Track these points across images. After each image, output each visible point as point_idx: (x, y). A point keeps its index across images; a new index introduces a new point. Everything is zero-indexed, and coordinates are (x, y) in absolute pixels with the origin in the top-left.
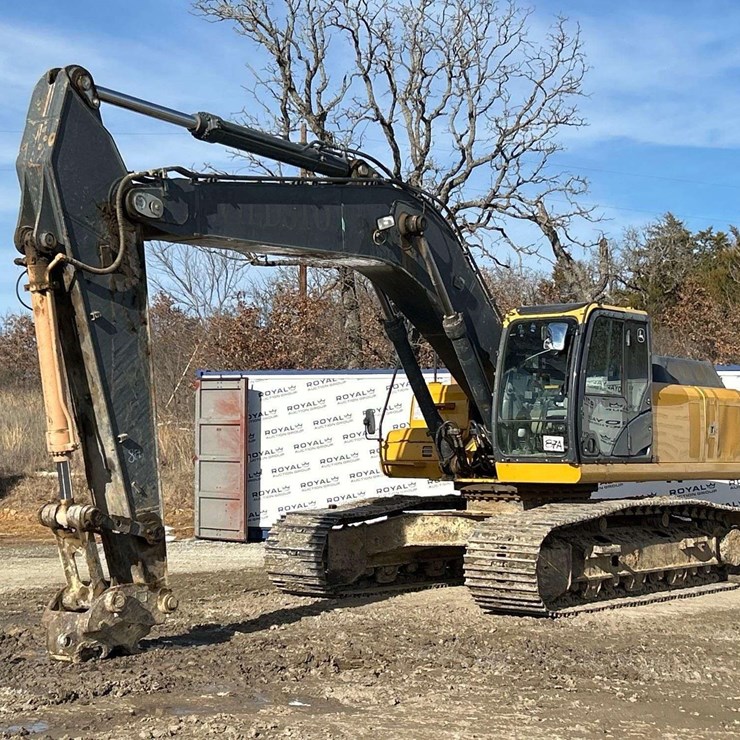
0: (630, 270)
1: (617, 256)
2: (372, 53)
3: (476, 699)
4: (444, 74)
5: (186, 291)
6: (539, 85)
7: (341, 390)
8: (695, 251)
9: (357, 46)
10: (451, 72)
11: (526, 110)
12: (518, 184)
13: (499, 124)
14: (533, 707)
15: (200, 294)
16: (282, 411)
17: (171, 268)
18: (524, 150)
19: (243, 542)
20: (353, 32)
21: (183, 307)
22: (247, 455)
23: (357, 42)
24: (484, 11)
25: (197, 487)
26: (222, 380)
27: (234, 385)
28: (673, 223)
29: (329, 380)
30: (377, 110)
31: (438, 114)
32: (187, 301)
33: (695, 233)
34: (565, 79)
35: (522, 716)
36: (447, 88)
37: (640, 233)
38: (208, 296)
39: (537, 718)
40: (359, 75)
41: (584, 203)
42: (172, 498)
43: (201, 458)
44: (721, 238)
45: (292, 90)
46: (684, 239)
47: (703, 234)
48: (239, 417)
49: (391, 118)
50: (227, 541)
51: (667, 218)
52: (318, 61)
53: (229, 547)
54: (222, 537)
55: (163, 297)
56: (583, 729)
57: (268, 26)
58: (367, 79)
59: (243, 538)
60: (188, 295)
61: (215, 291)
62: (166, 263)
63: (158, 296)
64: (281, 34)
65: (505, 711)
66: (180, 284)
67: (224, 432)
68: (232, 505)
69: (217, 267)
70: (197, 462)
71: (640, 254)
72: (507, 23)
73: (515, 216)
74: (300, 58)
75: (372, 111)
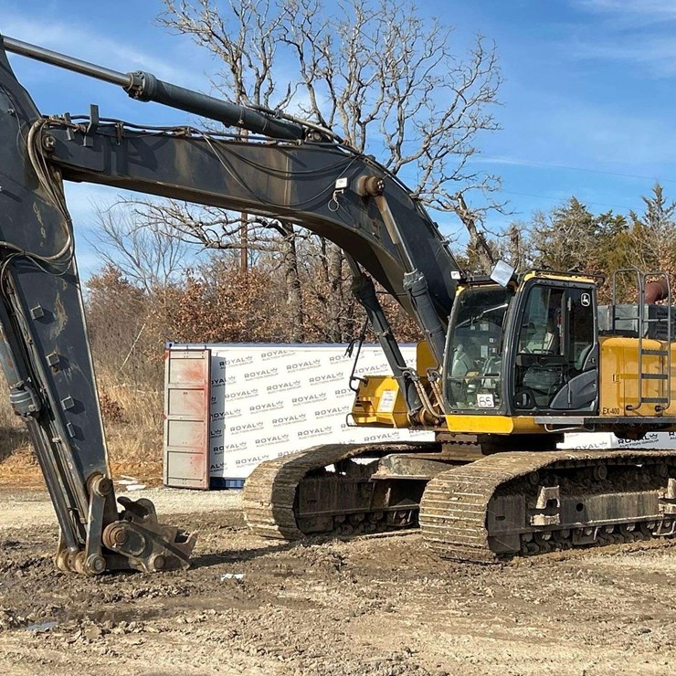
0: (538, 249)
1: (525, 236)
2: (315, 65)
3: (420, 602)
4: (378, 85)
5: (134, 264)
6: (460, 93)
7: (290, 360)
8: (597, 232)
9: (301, 58)
10: (384, 83)
11: (448, 115)
12: (441, 182)
13: (426, 129)
14: (462, 607)
15: (147, 267)
16: (240, 378)
17: (121, 244)
18: (447, 152)
19: (206, 490)
20: (299, 47)
21: (131, 279)
22: (210, 415)
23: (302, 55)
24: (412, 27)
25: (166, 442)
26: (188, 350)
27: (198, 355)
28: (577, 207)
29: (281, 352)
30: (319, 115)
31: (372, 119)
32: (134, 273)
33: (596, 216)
34: (483, 89)
35: (455, 612)
36: (381, 96)
37: (547, 216)
38: (155, 270)
39: (466, 613)
40: (304, 84)
41: (498, 198)
42: (137, 453)
43: (170, 417)
44: (620, 221)
45: (242, 93)
46: (587, 222)
47: (604, 217)
48: (204, 382)
49: (331, 122)
50: (192, 489)
51: (571, 202)
52: (266, 68)
53: (194, 494)
54: (188, 485)
55: (112, 270)
56: (500, 620)
57: (223, 38)
58: (310, 86)
59: (206, 486)
60: (136, 268)
61: (161, 265)
62: (116, 239)
63: (107, 268)
64: (234, 45)
65: (442, 609)
66: (129, 258)
67: (190, 396)
68: (197, 458)
69: (163, 243)
70: (166, 422)
71: (546, 234)
72: (432, 39)
73: (438, 209)
74: (251, 66)
75: (315, 116)
